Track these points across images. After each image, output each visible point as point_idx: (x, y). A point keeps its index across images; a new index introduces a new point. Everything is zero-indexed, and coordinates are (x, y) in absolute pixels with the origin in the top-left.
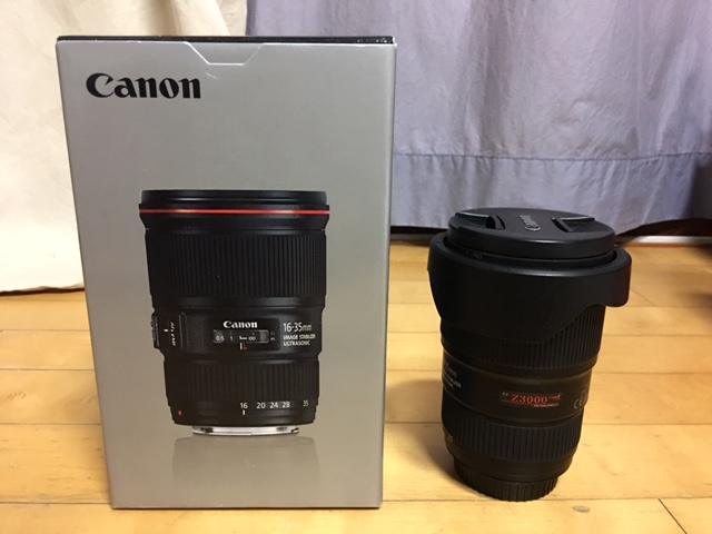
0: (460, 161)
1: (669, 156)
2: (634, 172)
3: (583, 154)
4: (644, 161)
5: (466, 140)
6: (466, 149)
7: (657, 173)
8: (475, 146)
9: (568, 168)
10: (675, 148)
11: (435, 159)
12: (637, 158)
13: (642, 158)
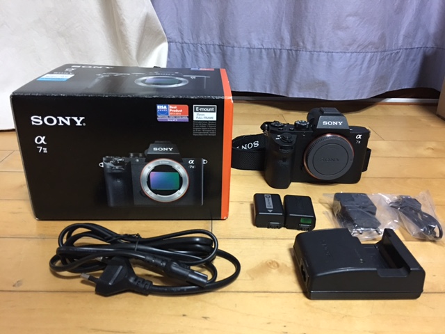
0: (278, 52)
1: (406, 49)
2: (382, 59)
3: (351, 49)
4: (390, 53)
5: (282, 39)
6: (281, 45)
7: (398, 60)
8: (287, 43)
9: (341, 58)
10: (411, 44)
11: (263, 50)
12: (385, 51)
13: (388, 51)
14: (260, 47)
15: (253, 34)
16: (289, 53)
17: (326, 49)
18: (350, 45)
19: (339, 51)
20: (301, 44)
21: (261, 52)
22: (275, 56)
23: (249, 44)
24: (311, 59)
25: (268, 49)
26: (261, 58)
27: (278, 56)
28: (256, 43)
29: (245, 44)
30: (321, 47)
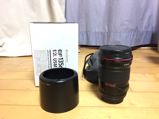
7: (143, 35)
8: (107, 30)
10: (147, 30)
13: (139, 32)
14: (98, 32)
15: (96, 28)
16: (107, 33)
17: (119, 31)
18: (126, 30)
19: (123, 32)
20: (111, 30)
21: (99, 33)
22: (103, 34)
23: (95, 31)
24: (114, 35)
25: (101, 32)
26: (99, 35)
27: (104, 34)
28: (97, 31)
29: (94, 31)
30: (117, 31)
